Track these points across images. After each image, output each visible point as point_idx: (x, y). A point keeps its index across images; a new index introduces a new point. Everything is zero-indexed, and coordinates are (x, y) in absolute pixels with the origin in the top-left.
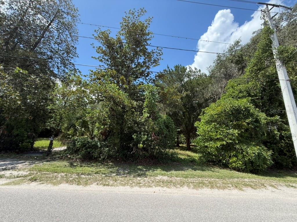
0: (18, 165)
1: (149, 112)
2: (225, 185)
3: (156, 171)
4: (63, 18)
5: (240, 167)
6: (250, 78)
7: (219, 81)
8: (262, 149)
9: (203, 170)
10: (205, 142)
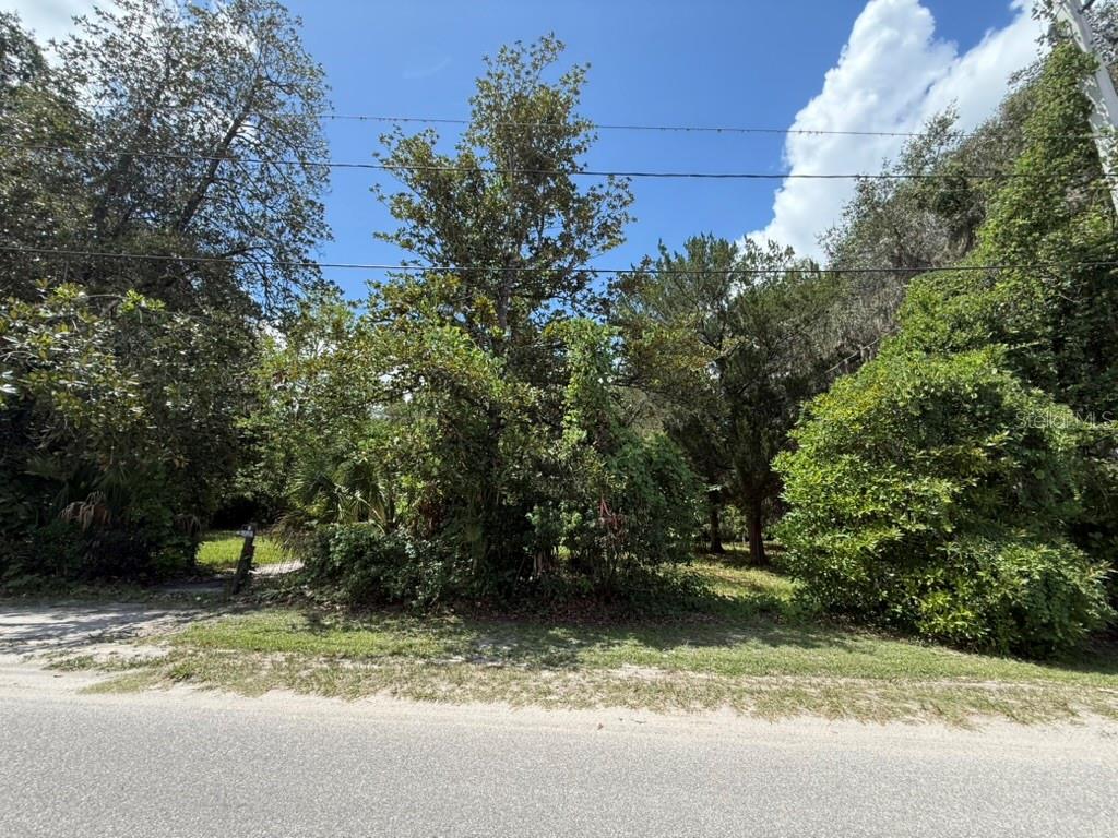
0: (139, 626)
1: (587, 423)
2: (893, 704)
3: (617, 647)
4: (275, 106)
5: (967, 630)
6: (1000, 265)
7: (871, 284)
8: (1065, 555)
9: (807, 644)
10: (815, 532)
